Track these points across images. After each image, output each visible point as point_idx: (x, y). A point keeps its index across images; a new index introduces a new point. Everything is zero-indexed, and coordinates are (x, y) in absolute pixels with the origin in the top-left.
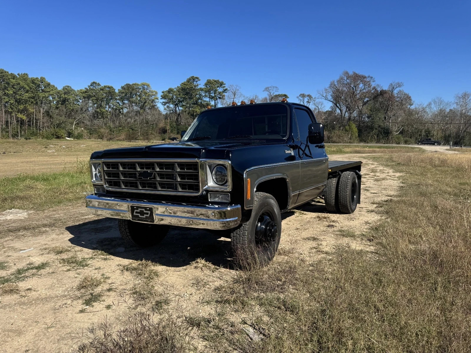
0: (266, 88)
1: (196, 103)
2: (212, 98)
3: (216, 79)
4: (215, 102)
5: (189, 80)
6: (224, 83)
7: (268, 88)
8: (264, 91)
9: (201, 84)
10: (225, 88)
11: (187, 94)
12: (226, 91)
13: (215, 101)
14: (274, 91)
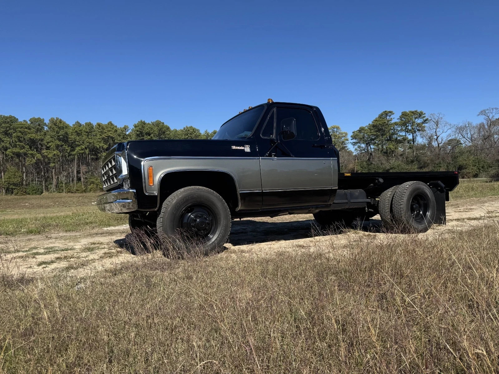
0: (482, 112)
1: (390, 139)
2: (407, 131)
3: (413, 110)
4: (413, 136)
5: (381, 116)
6: (424, 113)
7: (485, 111)
8: (479, 115)
9: (395, 118)
10: (425, 119)
11: (379, 130)
12: (427, 121)
13: (413, 134)
14: (494, 114)
